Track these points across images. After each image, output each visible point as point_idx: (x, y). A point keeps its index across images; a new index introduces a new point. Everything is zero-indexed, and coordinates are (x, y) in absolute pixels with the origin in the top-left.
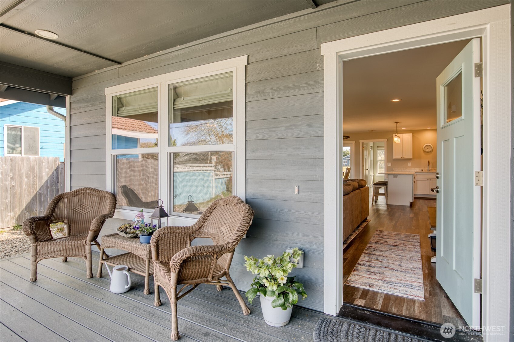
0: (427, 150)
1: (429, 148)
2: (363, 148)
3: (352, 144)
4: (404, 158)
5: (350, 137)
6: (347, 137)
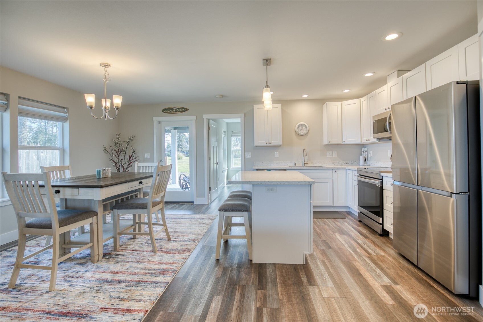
0: (301, 133)
1: (303, 128)
2: (209, 128)
3: (192, 121)
4: (271, 144)
5: (188, 110)
6: (184, 110)
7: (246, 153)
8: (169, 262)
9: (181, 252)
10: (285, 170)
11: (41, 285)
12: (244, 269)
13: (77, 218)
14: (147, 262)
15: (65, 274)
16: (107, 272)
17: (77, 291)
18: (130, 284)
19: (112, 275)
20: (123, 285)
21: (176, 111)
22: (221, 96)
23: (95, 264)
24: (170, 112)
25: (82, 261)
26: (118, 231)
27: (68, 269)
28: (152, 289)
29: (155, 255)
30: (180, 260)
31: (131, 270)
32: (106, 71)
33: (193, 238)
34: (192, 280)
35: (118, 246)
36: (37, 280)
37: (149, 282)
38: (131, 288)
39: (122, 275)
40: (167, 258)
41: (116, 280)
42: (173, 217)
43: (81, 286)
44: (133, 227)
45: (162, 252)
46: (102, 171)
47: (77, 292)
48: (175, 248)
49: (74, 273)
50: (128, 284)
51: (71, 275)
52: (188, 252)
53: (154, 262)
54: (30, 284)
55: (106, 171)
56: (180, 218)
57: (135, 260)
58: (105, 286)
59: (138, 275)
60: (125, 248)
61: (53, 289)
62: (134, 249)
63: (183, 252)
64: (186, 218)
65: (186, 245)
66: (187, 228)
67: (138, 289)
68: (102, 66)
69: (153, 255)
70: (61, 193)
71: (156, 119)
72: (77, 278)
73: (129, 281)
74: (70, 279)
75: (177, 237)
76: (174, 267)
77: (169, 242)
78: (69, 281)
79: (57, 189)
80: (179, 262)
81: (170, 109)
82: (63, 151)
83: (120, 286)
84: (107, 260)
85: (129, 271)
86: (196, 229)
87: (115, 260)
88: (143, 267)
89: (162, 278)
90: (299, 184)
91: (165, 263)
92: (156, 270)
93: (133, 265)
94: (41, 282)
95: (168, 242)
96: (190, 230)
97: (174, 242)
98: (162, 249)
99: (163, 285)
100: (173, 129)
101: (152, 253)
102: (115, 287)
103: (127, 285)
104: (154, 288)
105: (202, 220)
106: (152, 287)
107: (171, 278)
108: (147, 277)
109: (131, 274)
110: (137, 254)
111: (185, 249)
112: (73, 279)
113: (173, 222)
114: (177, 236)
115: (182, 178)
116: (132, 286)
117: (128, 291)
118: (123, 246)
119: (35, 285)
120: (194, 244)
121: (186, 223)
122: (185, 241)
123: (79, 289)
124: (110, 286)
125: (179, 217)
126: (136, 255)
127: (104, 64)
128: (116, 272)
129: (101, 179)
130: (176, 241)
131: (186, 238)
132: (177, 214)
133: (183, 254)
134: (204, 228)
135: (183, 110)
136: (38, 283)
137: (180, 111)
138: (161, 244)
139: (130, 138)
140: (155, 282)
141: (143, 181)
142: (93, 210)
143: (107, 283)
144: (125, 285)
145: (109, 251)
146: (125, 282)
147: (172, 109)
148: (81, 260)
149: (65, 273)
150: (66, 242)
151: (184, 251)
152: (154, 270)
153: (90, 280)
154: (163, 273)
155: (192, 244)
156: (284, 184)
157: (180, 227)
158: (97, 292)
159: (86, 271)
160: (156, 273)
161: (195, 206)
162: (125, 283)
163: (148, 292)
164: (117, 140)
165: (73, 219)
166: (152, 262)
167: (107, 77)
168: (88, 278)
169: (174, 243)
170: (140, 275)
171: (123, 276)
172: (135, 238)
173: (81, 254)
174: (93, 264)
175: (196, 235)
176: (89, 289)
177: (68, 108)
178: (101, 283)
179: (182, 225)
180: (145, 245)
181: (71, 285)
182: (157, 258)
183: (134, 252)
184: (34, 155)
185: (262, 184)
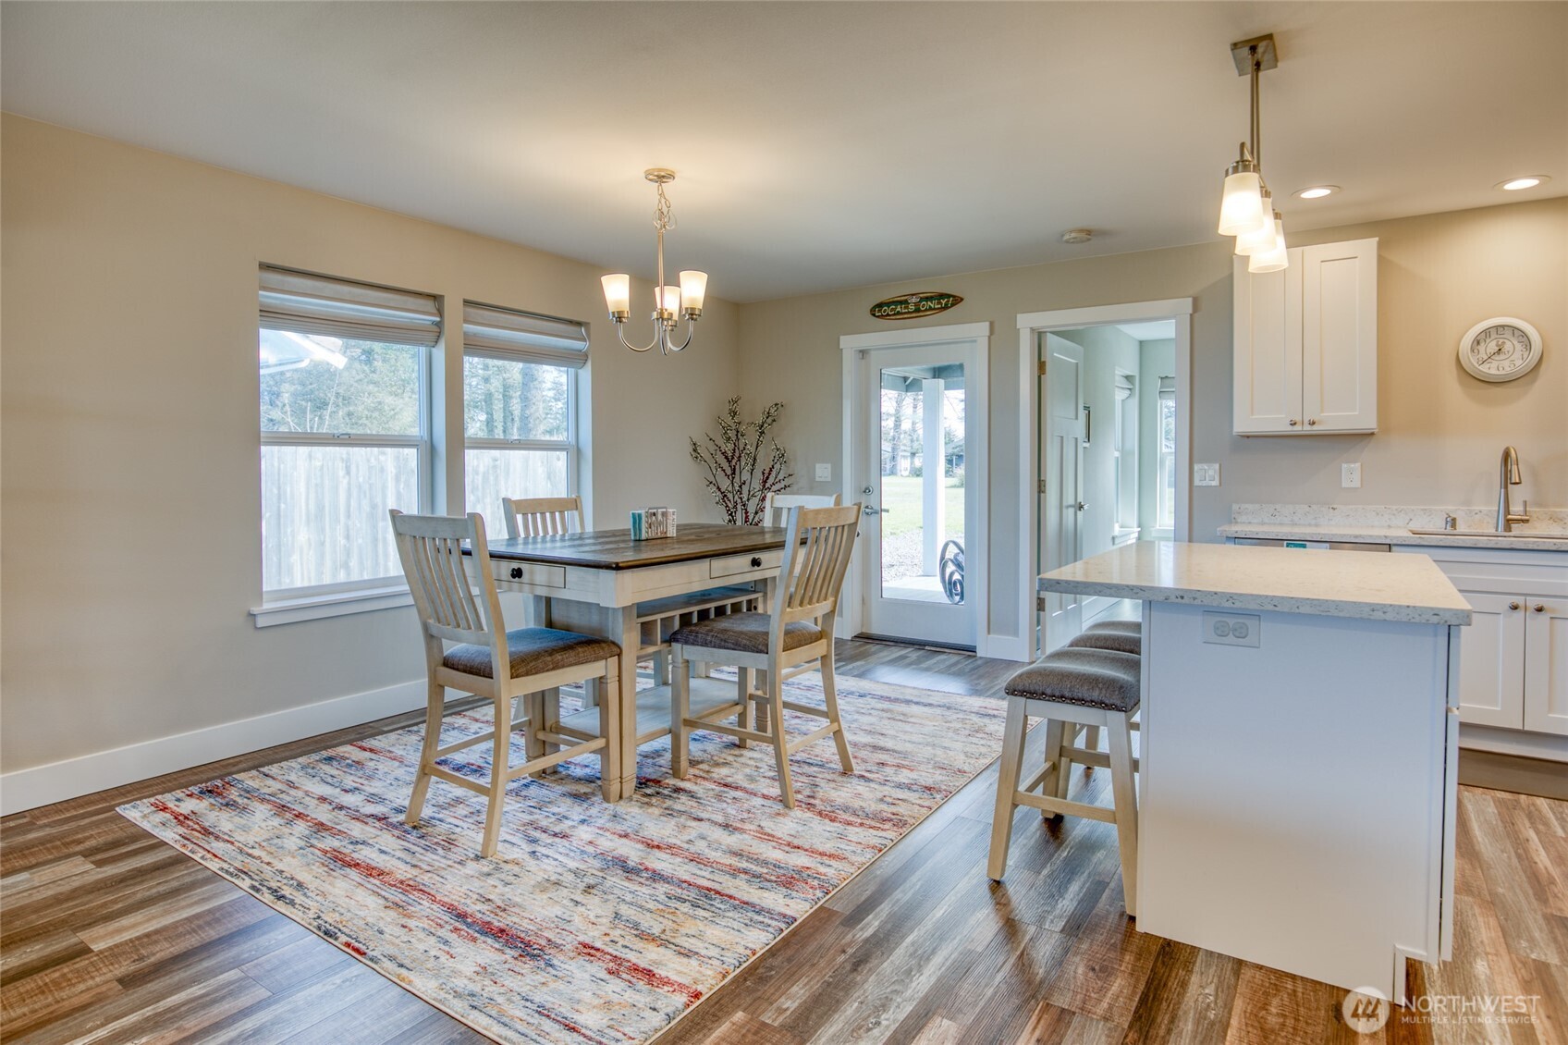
0: (1491, 370)
1: (1508, 346)
2: (1041, 366)
3: (975, 341)
4: (1315, 427)
5: (962, 299)
6: (946, 301)
7: (1196, 467)
8: (821, 850)
9: (873, 823)
10: (1390, 547)
11: (470, 833)
12: (1091, 945)
13: (560, 658)
14: (752, 833)
15: (531, 818)
16: (632, 836)
17: (541, 874)
18: (680, 891)
19: (642, 851)
20: (662, 888)
21: (917, 310)
22: (1083, 235)
23: (611, 806)
24: (899, 313)
25: (583, 789)
26: (685, 715)
27: (542, 803)
28: (736, 928)
29: (784, 815)
30: (859, 851)
31: (700, 846)
32: (662, 195)
33: (929, 782)
34: (874, 935)
35: (684, 763)
36: (466, 817)
37: (737, 902)
38: (678, 904)
39: (668, 856)
40: (819, 833)
41: (646, 869)
42: (885, 694)
43: (555, 863)
44: (739, 709)
45: (809, 809)
46: (647, 517)
47: (540, 876)
48: (857, 804)
49: (550, 820)
50: (677, 889)
51: (544, 823)
52: (895, 829)
53: (773, 836)
54: (450, 823)
55: (660, 517)
56: (908, 702)
57: (720, 819)
58: (614, 879)
59: (713, 867)
60: (704, 771)
61: (490, 853)
62: (729, 780)
63: (878, 825)
64: (930, 705)
65: (898, 802)
66: (921, 740)
67: (696, 913)
68: (650, 180)
69: (779, 814)
70: (526, 577)
71: (849, 343)
72: (555, 835)
73: (682, 883)
74: (537, 834)
75: (874, 768)
76: (830, 872)
77: (844, 779)
78: (534, 841)
79: (515, 565)
80: (854, 858)
81: (897, 302)
82: (576, 454)
83: (652, 892)
84: (646, 800)
85: (693, 849)
86: (955, 750)
87: (665, 806)
88: (736, 847)
89: (782, 901)
90: (1378, 615)
91: (806, 850)
92: (771, 867)
93: (709, 833)
94: (473, 827)
95: (840, 779)
96: (929, 748)
97: (862, 782)
98: (813, 797)
99: (774, 923)
100: (929, 375)
101: (779, 807)
102: (639, 889)
103: (673, 892)
104: (746, 925)
105: (986, 720)
106: (741, 920)
107: (807, 905)
108: (737, 882)
109: (695, 859)
110: (734, 798)
111: (889, 815)
112: (544, 835)
113: (880, 713)
114: (878, 764)
115: (949, 555)
116: (685, 901)
117: (668, 913)
118: (701, 766)
119: (458, 830)
120: (926, 803)
121: (923, 722)
122: (899, 786)
123: (548, 869)
124: (626, 884)
125: (908, 698)
126: (730, 801)
127: (656, 173)
128: (657, 844)
129: (644, 543)
130: (869, 780)
131: (905, 776)
132: (905, 686)
133: (875, 832)
134: (983, 750)
135: (943, 302)
136: (465, 825)
137: (931, 309)
138: (817, 780)
139: (768, 413)
140: (753, 906)
141: (763, 556)
142: (611, 638)
143: (621, 872)
144: (668, 891)
145: (660, 774)
146: (668, 883)
147: (906, 302)
148: (580, 786)
149: (531, 813)
150: (548, 725)
151: (884, 820)
152: (765, 863)
153: (582, 851)
154: (789, 881)
155: (918, 802)
156: (1297, 611)
157: (897, 732)
158: (589, 890)
159: (583, 822)
160: (768, 877)
161: (979, 662)
162: (667, 885)
163: (722, 934)
164: (729, 420)
165: (549, 659)
166: (769, 835)
167: (665, 213)
168: (580, 843)
169: (858, 787)
170: (719, 870)
171: (671, 861)
172: (745, 748)
173: (586, 766)
174: (606, 805)
175: (944, 772)
176: (571, 877)
177: (589, 323)
178: (606, 867)
179: (908, 727)
180: (766, 774)
181: (534, 852)
182: (786, 826)
183: (726, 789)
184: (540, 464)
185: (1186, 601)
